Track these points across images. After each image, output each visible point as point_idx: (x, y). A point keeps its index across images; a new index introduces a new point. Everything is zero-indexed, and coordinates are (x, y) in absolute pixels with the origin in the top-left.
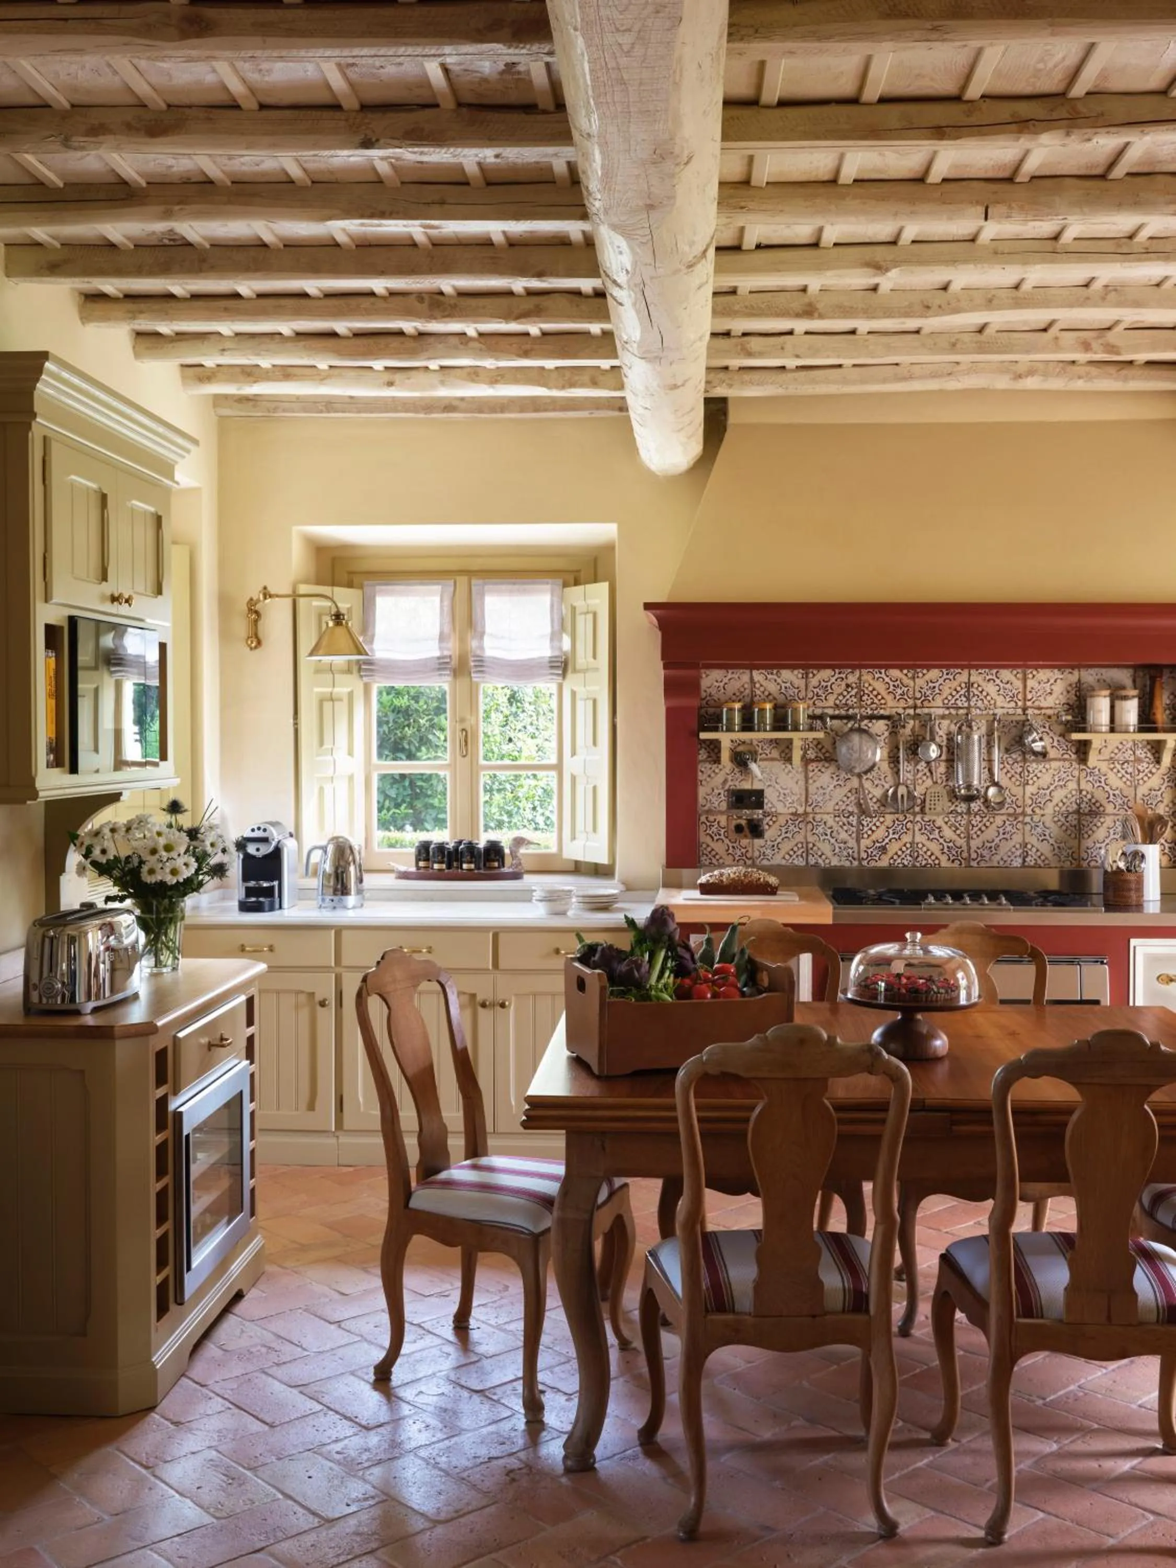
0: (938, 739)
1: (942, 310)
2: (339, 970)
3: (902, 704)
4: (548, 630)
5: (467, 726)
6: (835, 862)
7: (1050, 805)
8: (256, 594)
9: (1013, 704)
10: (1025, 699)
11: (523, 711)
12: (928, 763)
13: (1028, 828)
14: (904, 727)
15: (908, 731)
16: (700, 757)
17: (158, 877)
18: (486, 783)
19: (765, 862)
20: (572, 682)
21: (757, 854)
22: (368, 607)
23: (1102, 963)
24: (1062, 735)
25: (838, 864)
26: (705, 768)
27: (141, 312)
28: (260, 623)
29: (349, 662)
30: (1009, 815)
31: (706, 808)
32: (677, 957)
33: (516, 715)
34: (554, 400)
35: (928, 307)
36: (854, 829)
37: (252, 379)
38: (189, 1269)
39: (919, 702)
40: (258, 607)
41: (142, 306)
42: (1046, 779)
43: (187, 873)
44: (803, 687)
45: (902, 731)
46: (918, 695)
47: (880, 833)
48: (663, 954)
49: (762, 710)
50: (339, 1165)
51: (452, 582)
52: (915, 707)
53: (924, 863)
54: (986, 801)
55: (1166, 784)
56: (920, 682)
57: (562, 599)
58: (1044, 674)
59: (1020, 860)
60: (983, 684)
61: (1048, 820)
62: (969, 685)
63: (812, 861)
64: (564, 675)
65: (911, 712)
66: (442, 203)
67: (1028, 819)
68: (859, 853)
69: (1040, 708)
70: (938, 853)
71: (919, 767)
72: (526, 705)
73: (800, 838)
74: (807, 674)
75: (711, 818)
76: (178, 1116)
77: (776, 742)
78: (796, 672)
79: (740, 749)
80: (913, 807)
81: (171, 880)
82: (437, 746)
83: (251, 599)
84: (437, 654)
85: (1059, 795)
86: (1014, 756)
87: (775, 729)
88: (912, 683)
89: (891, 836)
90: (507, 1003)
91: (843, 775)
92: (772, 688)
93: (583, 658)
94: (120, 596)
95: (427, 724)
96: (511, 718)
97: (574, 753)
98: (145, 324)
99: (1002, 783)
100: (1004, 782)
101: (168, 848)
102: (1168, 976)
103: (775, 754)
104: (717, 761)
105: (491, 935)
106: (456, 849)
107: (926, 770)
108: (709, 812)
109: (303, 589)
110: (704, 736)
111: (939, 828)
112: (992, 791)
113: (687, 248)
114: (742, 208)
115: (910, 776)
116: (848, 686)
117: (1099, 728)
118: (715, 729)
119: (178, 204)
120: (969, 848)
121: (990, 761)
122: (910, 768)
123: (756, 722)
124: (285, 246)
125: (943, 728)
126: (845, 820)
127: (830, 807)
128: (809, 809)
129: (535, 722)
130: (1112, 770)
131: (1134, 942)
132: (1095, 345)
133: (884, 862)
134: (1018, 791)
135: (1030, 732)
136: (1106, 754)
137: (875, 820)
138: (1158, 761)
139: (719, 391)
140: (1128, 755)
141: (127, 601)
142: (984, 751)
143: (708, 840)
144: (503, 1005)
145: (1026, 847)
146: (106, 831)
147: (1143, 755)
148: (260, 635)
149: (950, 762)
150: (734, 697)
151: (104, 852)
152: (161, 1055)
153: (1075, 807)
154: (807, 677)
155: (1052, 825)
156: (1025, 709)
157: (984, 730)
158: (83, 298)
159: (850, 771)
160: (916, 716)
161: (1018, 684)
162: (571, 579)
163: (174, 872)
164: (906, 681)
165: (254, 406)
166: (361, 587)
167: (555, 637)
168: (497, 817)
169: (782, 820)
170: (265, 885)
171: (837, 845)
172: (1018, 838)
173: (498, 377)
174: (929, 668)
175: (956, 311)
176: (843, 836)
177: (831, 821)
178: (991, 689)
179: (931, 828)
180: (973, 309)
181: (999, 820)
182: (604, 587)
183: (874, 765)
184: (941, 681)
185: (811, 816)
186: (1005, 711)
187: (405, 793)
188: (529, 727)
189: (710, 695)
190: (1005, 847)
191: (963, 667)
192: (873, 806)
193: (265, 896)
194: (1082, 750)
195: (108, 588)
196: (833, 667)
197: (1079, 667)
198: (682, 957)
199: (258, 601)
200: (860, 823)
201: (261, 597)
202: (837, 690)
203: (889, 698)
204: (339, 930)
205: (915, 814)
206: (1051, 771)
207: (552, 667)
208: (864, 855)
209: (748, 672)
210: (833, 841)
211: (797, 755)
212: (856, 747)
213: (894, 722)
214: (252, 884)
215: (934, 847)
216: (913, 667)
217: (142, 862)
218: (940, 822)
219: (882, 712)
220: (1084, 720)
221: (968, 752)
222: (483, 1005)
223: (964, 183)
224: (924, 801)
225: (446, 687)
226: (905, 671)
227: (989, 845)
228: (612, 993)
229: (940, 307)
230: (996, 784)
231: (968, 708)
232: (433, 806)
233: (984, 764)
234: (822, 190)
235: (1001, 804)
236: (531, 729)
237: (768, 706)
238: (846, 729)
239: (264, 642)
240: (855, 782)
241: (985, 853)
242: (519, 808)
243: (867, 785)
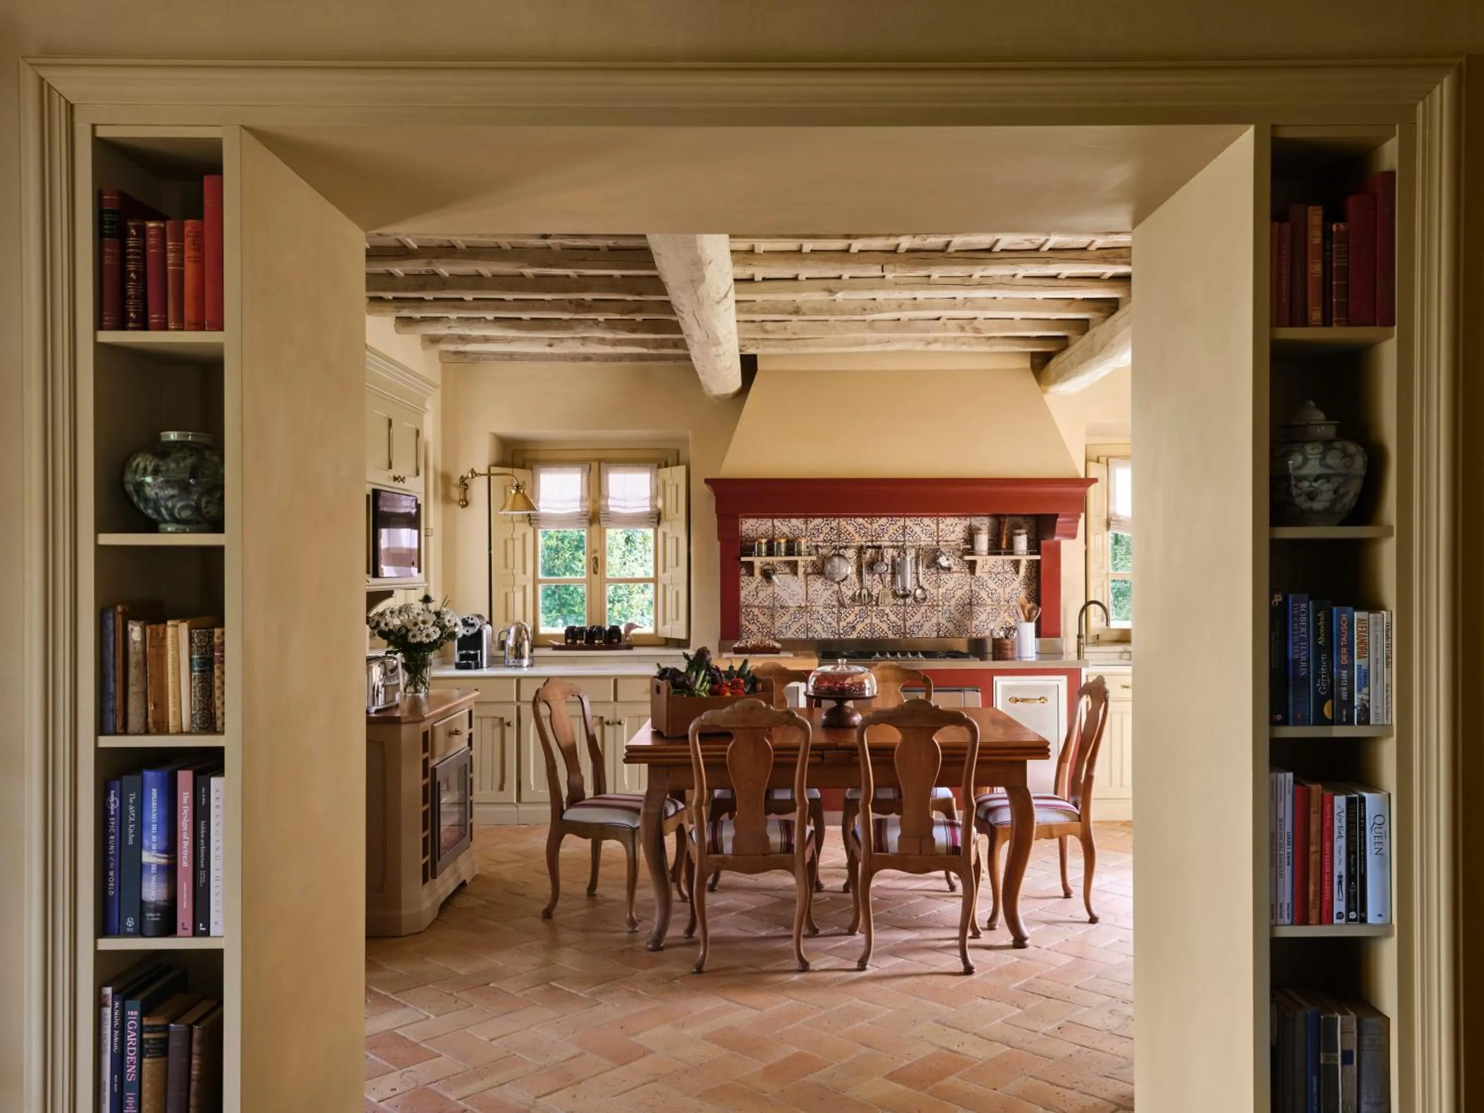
0: (886, 560)
1: (873, 311)
2: (519, 704)
3: (864, 539)
4: (649, 495)
5: (598, 555)
6: (824, 636)
7: (954, 600)
8: (466, 473)
9: (931, 539)
10: (938, 536)
11: (636, 549)
12: (880, 575)
13: (940, 614)
14: (865, 553)
15: (868, 556)
16: (742, 573)
17: (418, 639)
18: (610, 596)
19: (782, 637)
20: (664, 528)
21: (776, 632)
22: (535, 481)
23: (977, 691)
24: (961, 557)
25: (827, 637)
26: (744, 580)
27: (404, 308)
28: (468, 492)
29: (523, 515)
30: (929, 606)
31: (746, 604)
32: (712, 675)
33: (630, 551)
34: (651, 355)
35: (865, 310)
36: (836, 616)
37: (464, 342)
38: (439, 859)
39: (874, 538)
40: (466, 482)
41: (404, 304)
42: (951, 584)
43: (435, 637)
44: (804, 529)
45: (864, 556)
46: (874, 534)
47: (851, 618)
48: (703, 672)
49: (779, 543)
50: (518, 824)
51: (588, 466)
52: (872, 541)
53: (878, 636)
54: (915, 598)
55: (1022, 586)
56: (875, 526)
57: (657, 476)
58: (949, 521)
59: (936, 634)
60: (913, 527)
61: (952, 609)
62: (905, 527)
63: (810, 636)
64: (658, 523)
65: (870, 544)
66: (584, 260)
67: (940, 608)
68: (839, 630)
69: (947, 541)
70: (886, 630)
71: (875, 577)
72: (638, 544)
73: (802, 621)
74: (807, 521)
75: (749, 610)
76: (434, 770)
77: (788, 563)
78: (800, 520)
79: (766, 567)
80: (871, 602)
81: (426, 640)
82: (577, 572)
83: (462, 477)
84: (579, 510)
85: (959, 593)
86: (932, 570)
87: (787, 554)
88: (870, 526)
89: (858, 620)
90: (622, 722)
91: (829, 582)
92: (786, 530)
93: (670, 511)
94: (399, 477)
95: (571, 557)
96: (627, 553)
97: (665, 571)
98: (405, 313)
99: (924, 587)
100: (926, 586)
101: (424, 622)
102: (1016, 699)
103: (788, 570)
104: (752, 574)
105: (612, 681)
106: (591, 631)
107: (879, 580)
108: (747, 606)
109: (494, 470)
110: (743, 559)
111: (887, 614)
112: (919, 592)
113: (715, 295)
114: (750, 264)
115: (869, 583)
116: (831, 528)
117: (981, 553)
118: (750, 555)
119: (436, 258)
120: (905, 626)
121: (917, 573)
122: (869, 578)
123: (775, 550)
124: (493, 276)
125: (889, 554)
126: (830, 610)
127: (821, 602)
128: (808, 604)
129: (643, 556)
130: (990, 578)
131: (996, 678)
132: (967, 328)
133: (854, 636)
134: (934, 591)
135: (940, 555)
136: (987, 569)
137: (848, 610)
138: (1017, 572)
139: (750, 351)
140: (1000, 569)
141: (402, 480)
142: (914, 567)
143: (747, 623)
144: (620, 723)
145: (939, 625)
146: (388, 612)
147: (1008, 569)
148: (468, 499)
149: (893, 574)
150: (762, 536)
151: (386, 624)
152: (425, 734)
153: (969, 601)
154: (807, 524)
155: (956, 613)
156: (938, 542)
157: (913, 554)
158: (368, 299)
159: (833, 580)
160: (873, 547)
161: (934, 527)
162: (663, 463)
163: (428, 636)
164: (867, 525)
165: (465, 357)
166: (531, 469)
167: (654, 498)
168: (617, 618)
169: (792, 611)
170: (472, 652)
171: (825, 625)
172: (934, 620)
173: (616, 343)
174: (880, 517)
175: (881, 311)
176: (829, 620)
177: (821, 611)
178: (917, 529)
179: (882, 614)
180: (892, 310)
181: (923, 609)
182: (682, 469)
183: (847, 576)
184: (888, 525)
185: (810, 608)
186: (926, 543)
187: (556, 603)
188: (639, 559)
189: (748, 534)
190: (927, 626)
191: (900, 517)
192: (847, 601)
193: (473, 660)
194: (972, 566)
195: (391, 473)
196: (822, 517)
197: (970, 516)
198: (714, 675)
199: (468, 477)
200: (839, 612)
201: (470, 476)
202: (825, 531)
203: (857, 536)
204: (519, 679)
205: (872, 606)
206: (954, 579)
207: (651, 518)
208: (842, 631)
209: (771, 520)
210: (823, 623)
211: (801, 570)
212: (837, 566)
213: (861, 550)
214: (464, 652)
215: (884, 626)
216: (871, 517)
217: (408, 631)
218: (887, 611)
219: (852, 544)
220: (973, 548)
221: (904, 569)
222: (608, 723)
223: (871, 253)
224: (878, 598)
225: (584, 534)
226: (866, 519)
227: (917, 624)
228: (675, 692)
229: (871, 309)
230: (921, 587)
231: (904, 541)
232: (574, 612)
233: (914, 575)
234: (793, 255)
235: (925, 599)
236: (640, 561)
237: (783, 541)
238: (831, 554)
239: (470, 503)
240: (836, 587)
241: (915, 629)
242: (632, 613)
243: (843, 588)
